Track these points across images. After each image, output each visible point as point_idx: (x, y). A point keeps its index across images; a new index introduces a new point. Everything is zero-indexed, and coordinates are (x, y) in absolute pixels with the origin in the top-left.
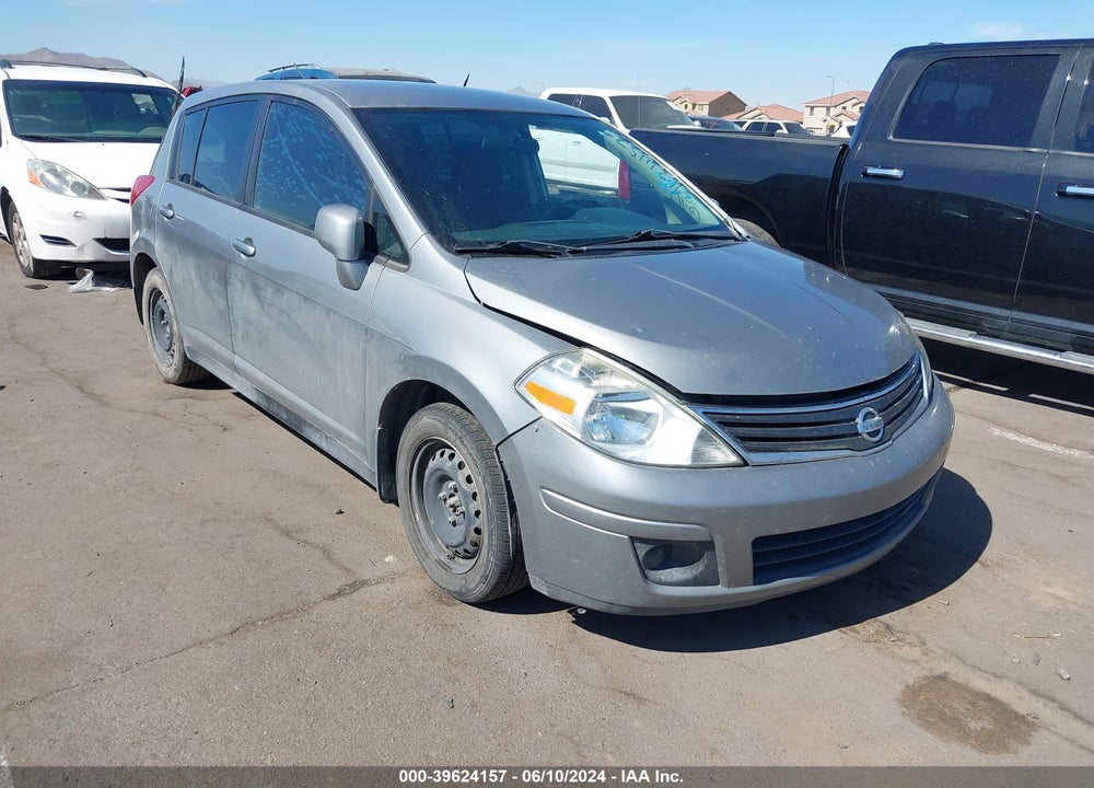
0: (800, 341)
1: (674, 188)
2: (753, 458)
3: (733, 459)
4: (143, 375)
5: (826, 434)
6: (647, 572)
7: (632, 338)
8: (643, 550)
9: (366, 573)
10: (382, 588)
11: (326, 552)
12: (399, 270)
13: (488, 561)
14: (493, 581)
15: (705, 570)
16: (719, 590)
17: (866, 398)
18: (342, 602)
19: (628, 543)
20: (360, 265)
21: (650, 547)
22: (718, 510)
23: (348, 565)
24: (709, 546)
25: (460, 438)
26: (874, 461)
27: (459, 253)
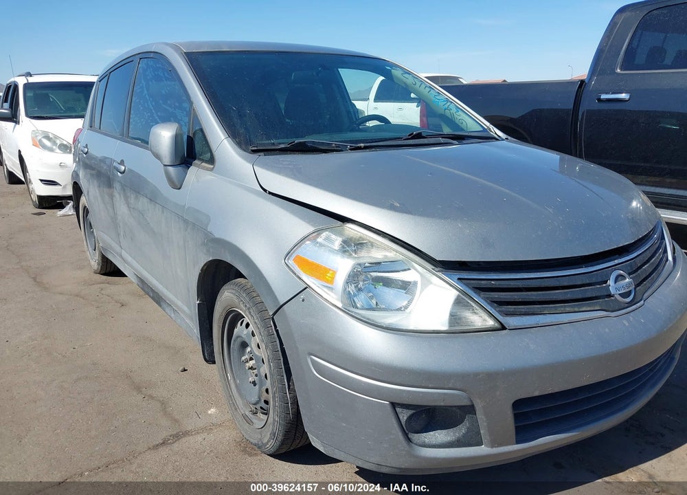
0: (551, 210)
1: (446, 106)
2: (511, 321)
3: (491, 323)
4: (81, 268)
5: (580, 296)
6: (411, 435)
7: (389, 211)
8: (404, 415)
9: (189, 425)
10: (199, 438)
11: (164, 404)
12: (207, 169)
13: (274, 420)
14: (280, 438)
15: (467, 433)
16: (483, 450)
17: (616, 262)
18: (164, 452)
19: (389, 409)
20: (180, 169)
21: (410, 412)
22: (476, 375)
23: (177, 417)
24: (470, 409)
25: (249, 309)
26: (629, 321)
27: (254, 152)
